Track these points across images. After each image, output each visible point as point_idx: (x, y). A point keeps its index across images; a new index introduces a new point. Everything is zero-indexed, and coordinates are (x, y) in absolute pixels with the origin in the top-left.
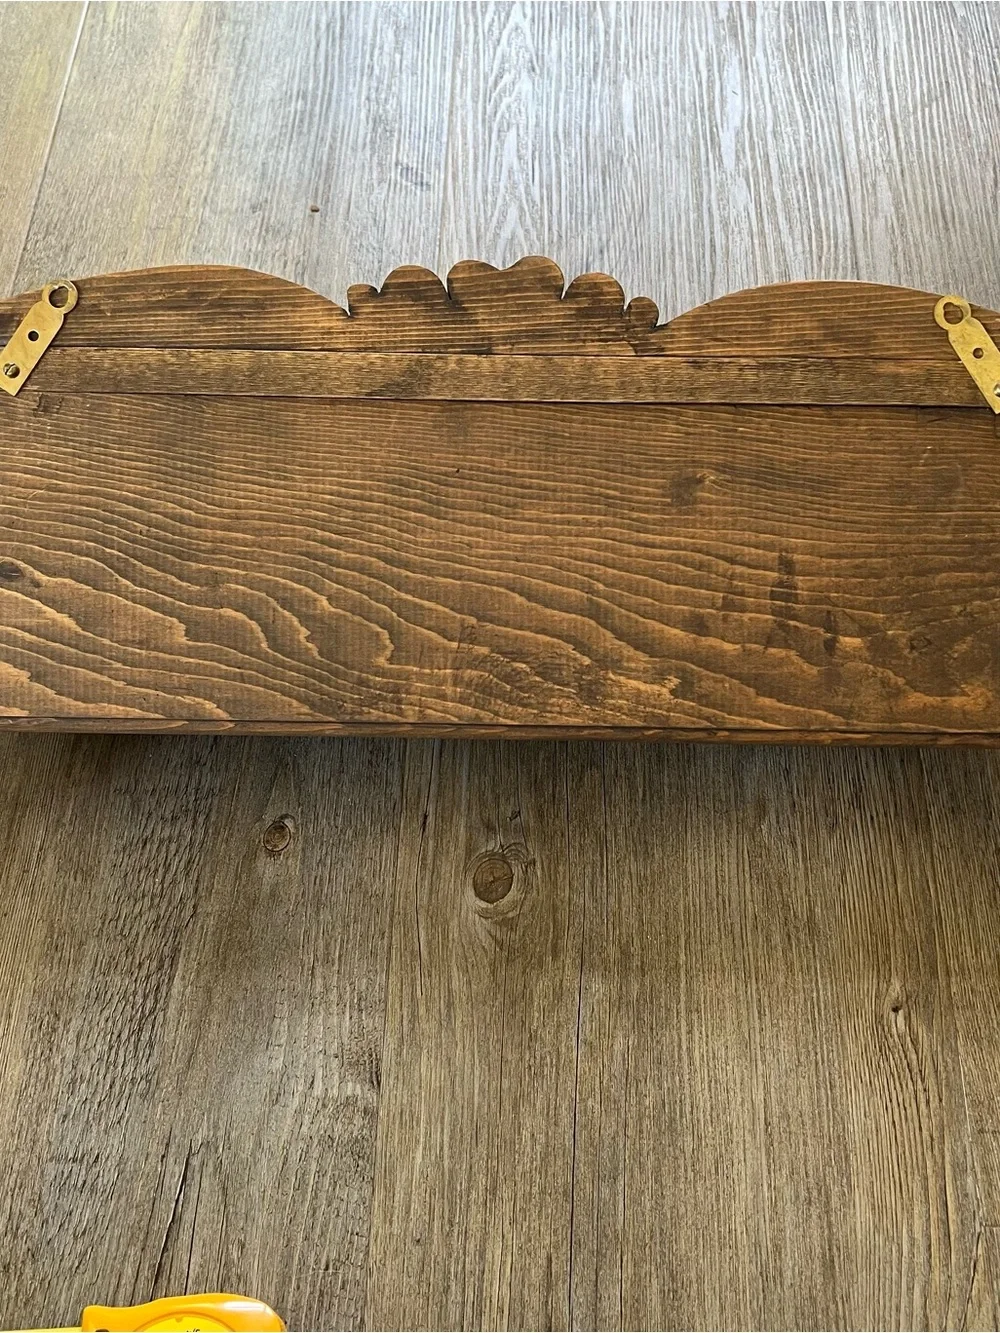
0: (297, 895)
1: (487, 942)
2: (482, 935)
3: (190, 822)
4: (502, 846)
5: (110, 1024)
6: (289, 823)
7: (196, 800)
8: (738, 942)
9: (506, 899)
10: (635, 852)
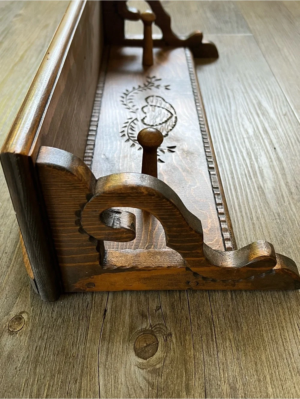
0: (24, 357)
1: (143, 384)
2: (140, 379)
4: (151, 326)
6: (25, 316)
9: (155, 356)
10: (231, 327)
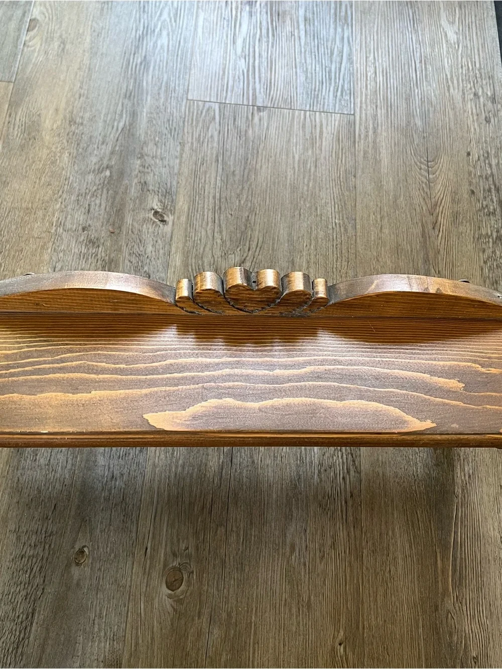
0: (88, 585)
1: (170, 609)
2: (168, 606)
3: (42, 549)
4: (179, 564)
5: (4, 645)
6: (86, 550)
7: (45, 537)
8: (277, 612)
9: (180, 589)
10: (237, 568)
